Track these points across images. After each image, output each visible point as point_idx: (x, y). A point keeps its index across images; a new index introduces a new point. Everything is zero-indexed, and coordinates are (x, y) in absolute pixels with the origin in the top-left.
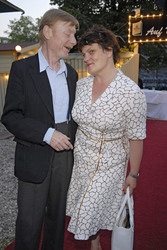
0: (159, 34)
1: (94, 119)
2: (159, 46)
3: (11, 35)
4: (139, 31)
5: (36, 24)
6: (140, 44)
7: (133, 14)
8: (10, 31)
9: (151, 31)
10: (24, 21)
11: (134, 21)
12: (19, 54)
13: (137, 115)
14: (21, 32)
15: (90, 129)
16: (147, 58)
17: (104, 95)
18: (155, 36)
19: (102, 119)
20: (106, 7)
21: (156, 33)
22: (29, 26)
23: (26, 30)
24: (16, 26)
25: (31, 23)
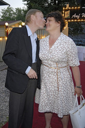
0: (78, 17)
1: (52, 56)
2: (78, 23)
3: (2, 17)
4: (68, 16)
5: (15, 11)
6: (69, 22)
7: (65, 7)
8: (2, 15)
9: (75, 16)
10: (9, 10)
11: (66, 10)
12: (7, 27)
13: (74, 53)
14: (8, 16)
15: (50, 62)
16: (72, 29)
17: (55, 43)
18: (76, 18)
19: (56, 56)
20: (51, 3)
21: (77, 17)
22: (12, 12)
23: (10, 15)
24: (5, 13)
25: (12, 11)
